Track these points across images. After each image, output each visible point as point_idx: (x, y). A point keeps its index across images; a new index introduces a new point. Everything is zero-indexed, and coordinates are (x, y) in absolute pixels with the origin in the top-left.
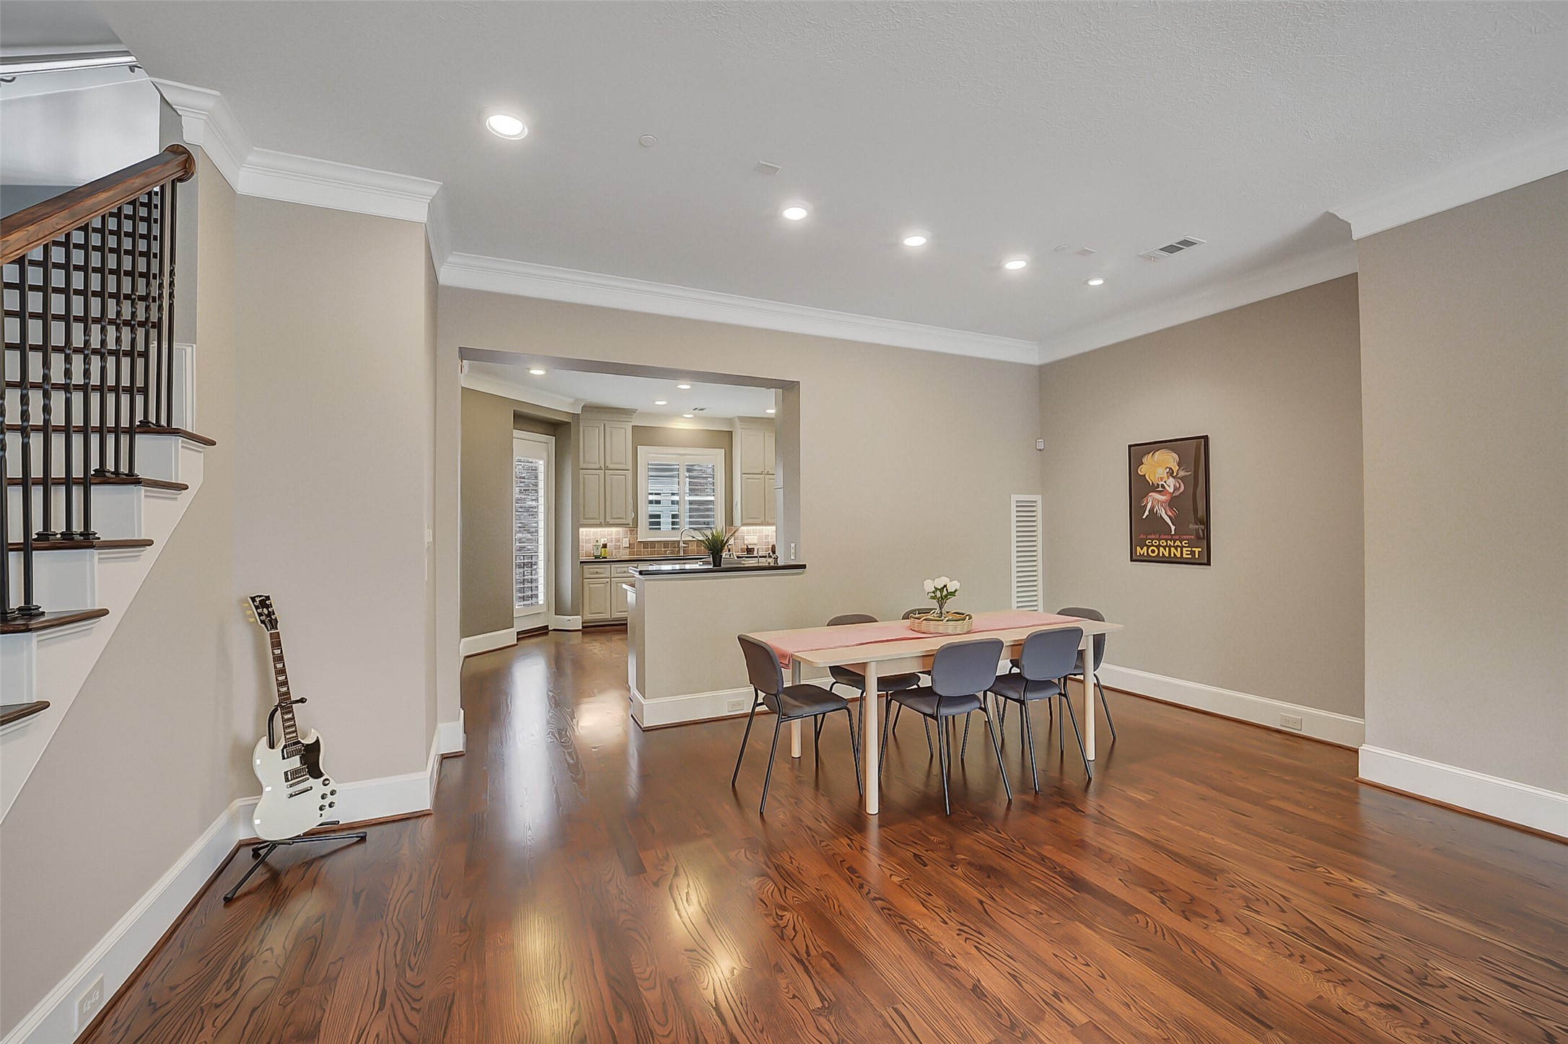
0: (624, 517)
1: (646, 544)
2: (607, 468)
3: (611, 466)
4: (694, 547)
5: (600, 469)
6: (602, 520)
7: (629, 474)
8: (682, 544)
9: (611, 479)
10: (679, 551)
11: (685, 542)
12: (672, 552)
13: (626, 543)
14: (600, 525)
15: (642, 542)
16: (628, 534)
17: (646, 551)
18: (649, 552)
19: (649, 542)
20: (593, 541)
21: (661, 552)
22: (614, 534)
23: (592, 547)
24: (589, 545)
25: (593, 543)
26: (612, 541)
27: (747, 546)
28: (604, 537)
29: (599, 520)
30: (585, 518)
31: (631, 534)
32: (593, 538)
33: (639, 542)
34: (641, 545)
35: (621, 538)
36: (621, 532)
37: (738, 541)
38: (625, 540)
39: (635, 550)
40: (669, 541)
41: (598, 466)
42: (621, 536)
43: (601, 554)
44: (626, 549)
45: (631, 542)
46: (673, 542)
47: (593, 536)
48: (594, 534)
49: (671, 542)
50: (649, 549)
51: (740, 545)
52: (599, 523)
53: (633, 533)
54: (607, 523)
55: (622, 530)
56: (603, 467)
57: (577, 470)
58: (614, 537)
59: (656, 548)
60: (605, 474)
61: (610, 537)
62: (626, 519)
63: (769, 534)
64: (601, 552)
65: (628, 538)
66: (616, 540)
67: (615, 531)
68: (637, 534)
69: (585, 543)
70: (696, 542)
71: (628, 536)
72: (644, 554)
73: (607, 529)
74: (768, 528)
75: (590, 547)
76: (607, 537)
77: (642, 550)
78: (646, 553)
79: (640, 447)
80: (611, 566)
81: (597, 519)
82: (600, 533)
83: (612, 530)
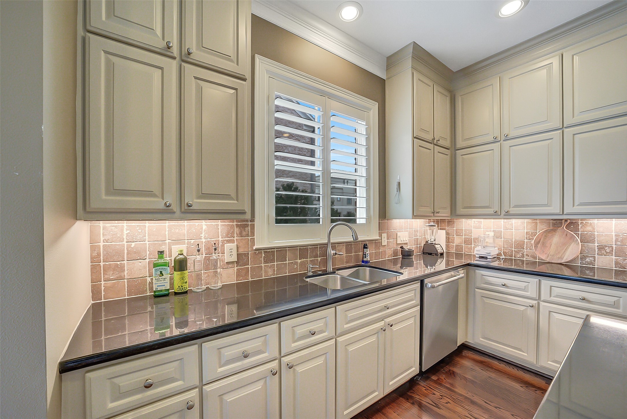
0: (235, 196)
1: (269, 254)
2: (187, 58)
3: (197, 54)
5: (166, 51)
6: (171, 198)
8: (330, 251)
9: (201, 92)
10: (323, 262)
13: (230, 252)
15: (262, 250)
16: (235, 234)
17: (270, 268)
18: (276, 269)
19: (275, 250)
20: (148, 253)
21: (295, 266)
22: (203, 234)
23: (148, 268)
24: (138, 264)
25: (148, 258)
26: (199, 251)
27: (402, 247)
28: (178, 241)
29: (163, 198)
30: (111, 190)
31: (241, 235)
32: (148, 246)
33: (257, 250)
34: (260, 255)
35: (219, 243)
36: (220, 231)
37: (391, 240)
38: (227, 246)
39: (250, 267)
40: (308, 246)
41: (161, 45)
42: (220, 239)
43: (172, 284)
44: (230, 266)
45: (241, 251)
46: (315, 247)
47: (147, 240)
48: (147, 235)
49: (311, 247)
50: (276, 263)
51: (394, 246)
52: (162, 206)
53: (244, 233)
54: (185, 209)
55: (220, 226)
56: (175, 51)
57: (82, 34)
58: (203, 241)
59: (287, 259)
60: (180, 69)
61: (192, 241)
62: (237, 200)
63: (418, 229)
64: (171, 279)
65: (236, 244)
66: (207, 249)
67: (204, 227)
68: (253, 234)
69: (126, 259)
70: (345, 244)
71: (236, 238)
72: (266, 272)
73: (184, 223)
74: (417, 221)
75: (141, 268)
76: (186, 241)
77: (263, 265)
78: (270, 272)
79: (261, 60)
80: (201, 347)
81: (155, 196)
82: (167, 233)
83: (197, 224)
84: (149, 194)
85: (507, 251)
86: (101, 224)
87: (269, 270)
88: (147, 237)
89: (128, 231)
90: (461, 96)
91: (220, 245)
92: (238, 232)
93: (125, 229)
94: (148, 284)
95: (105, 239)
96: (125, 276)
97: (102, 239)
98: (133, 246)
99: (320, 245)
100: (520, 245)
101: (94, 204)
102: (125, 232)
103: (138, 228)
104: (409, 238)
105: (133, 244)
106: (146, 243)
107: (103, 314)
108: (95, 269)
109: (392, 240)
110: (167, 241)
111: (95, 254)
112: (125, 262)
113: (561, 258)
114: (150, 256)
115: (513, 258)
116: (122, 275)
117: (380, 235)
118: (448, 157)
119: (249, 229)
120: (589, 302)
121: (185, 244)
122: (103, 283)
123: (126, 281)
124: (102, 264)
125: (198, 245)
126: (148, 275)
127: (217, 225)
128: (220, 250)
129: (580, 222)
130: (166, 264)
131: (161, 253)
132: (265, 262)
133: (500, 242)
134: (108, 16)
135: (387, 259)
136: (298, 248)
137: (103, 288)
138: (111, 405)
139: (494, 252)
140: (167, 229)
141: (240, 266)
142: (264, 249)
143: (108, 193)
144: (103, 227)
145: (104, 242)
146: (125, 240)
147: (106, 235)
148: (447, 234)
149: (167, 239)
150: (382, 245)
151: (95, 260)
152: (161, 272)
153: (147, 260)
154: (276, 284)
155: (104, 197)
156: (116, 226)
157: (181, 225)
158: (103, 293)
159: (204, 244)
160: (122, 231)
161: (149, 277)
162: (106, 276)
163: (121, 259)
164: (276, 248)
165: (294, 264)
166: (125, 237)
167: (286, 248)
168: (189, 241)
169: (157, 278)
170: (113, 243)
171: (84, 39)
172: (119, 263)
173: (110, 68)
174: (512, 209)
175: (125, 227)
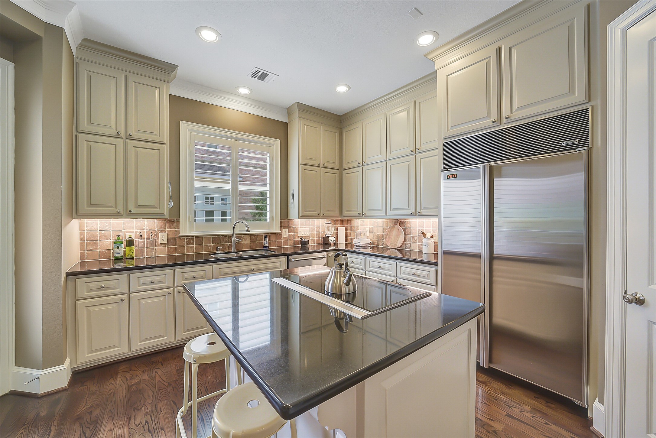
0: (157, 206)
1: (190, 240)
2: (129, 137)
3: (135, 134)
4: (248, 241)
5: (118, 136)
6: (121, 209)
7: (165, 149)
8: (235, 239)
9: (137, 154)
10: (231, 246)
11: (238, 236)
12: (224, 248)
13: (163, 238)
14: (117, 215)
15: (185, 237)
16: (166, 227)
17: (191, 248)
18: (195, 249)
19: (194, 237)
20: (112, 236)
21: (209, 248)
22: (145, 227)
23: (111, 245)
24: (106, 242)
25: (111, 239)
26: (141, 236)
27: (301, 239)
28: (130, 231)
29: (116, 208)
30: (90, 205)
31: (170, 228)
32: (111, 233)
33: (181, 237)
34: (183, 240)
35: (155, 232)
36: (156, 225)
37: (292, 234)
38: (161, 234)
39: (176, 247)
40: (219, 236)
41: (114, 133)
42: (156, 230)
43: (125, 254)
44: (163, 245)
45: (170, 237)
46: (225, 236)
47: (111, 230)
48: (111, 227)
49: (221, 236)
50: (194, 245)
51: (295, 237)
52: (116, 212)
53: (172, 227)
54: (128, 213)
55: (156, 222)
56: (123, 135)
57: (76, 134)
58: (145, 231)
59: (203, 243)
60: (126, 144)
61: (138, 231)
62: (159, 209)
63: (320, 226)
64: (125, 251)
65: (166, 233)
66: (148, 235)
67: (146, 223)
68: (178, 227)
69: (99, 240)
70: (250, 235)
71: (166, 230)
72: (188, 251)
73: (133, 221)
74: (320, 221)
75: (107, 245)
76: (135, 231)
77: (185, 246)
78: (191, 250)
79: (184, 123)
80: (129, 276)
81: (112, 207)
82: (123, 226)
83: (141, 221)
84: (109, 206)
85: (375, 242)
86: (86, 221)
87: (190, 249)
88: (111, 228)
89: (100, 225)
90: (345, 132)
91: (156, 233)
92: (168, 226)
93: (99, 224)
94: (111, 253)
95: (88, 229)
96: (98, 248)
97: (86, 229)
98: (103, 233)
99: (229, 235)
100: (381, 237)
101: (81, 211)
102: (99, 225)
103: (106, 223)
104: (310, 233)
105: (103, 232)
106: (111, 232)
107: (86, 267)
108: (82, 244)
109: (294, 234)
110: (123, 231)
111: (82, 236)
112: (99, 241)
113: (396, 245)
114: (113, 238)
115: (378, 246)
116: (97, 248)
117: (282, 230)
118: (337, 175)
119: (176, 224)
120: (418, 276)
121: (134, 232)
122: (86, 251)
123: (99, 251)
124: (86, 241)
125: (141, 233)
126: (111, 249)
127: (154, 222)
128: (156, 236)
129: (405, 221)
130: (122, 243)
131: (118, 237)
132: (187, 244)
133: (372, 236)
134: (88, 124)
135: (288, 246)
136: (212, 237)
137: (86, 254)
138: (86, 294)
139: (367, 241)
140: (123, 224)
141: (169, 246)
142: (186, 237)
143: (88, 207)
144: (87, 222)
145: (87, 230)
146: (99, 230)
147: (88, 227)
148: (346, 229)
149: (123, 229)
150: (284, 236)
151: (82, 239)
152: (118, 246)
153: (111, 241)
154: (195, 258)
155: (86, 208)
156: (93, 222)
157: (131, 222)
158: (86, 257)
159: (146, 233)
160: (97, 224)
161: (112, 249)
162: (88, 248)
163: (96, 239)
164: (195, 236)
165: (208, 246)
166: (98, 228)
167: (202, 236)
168: (137, 231)
169: (115, 249)
170: (92, 231)
171: (76, 136)
172: (95, 241)
173: (89, 149)
174: (368, 212)
175: (99, 223)
